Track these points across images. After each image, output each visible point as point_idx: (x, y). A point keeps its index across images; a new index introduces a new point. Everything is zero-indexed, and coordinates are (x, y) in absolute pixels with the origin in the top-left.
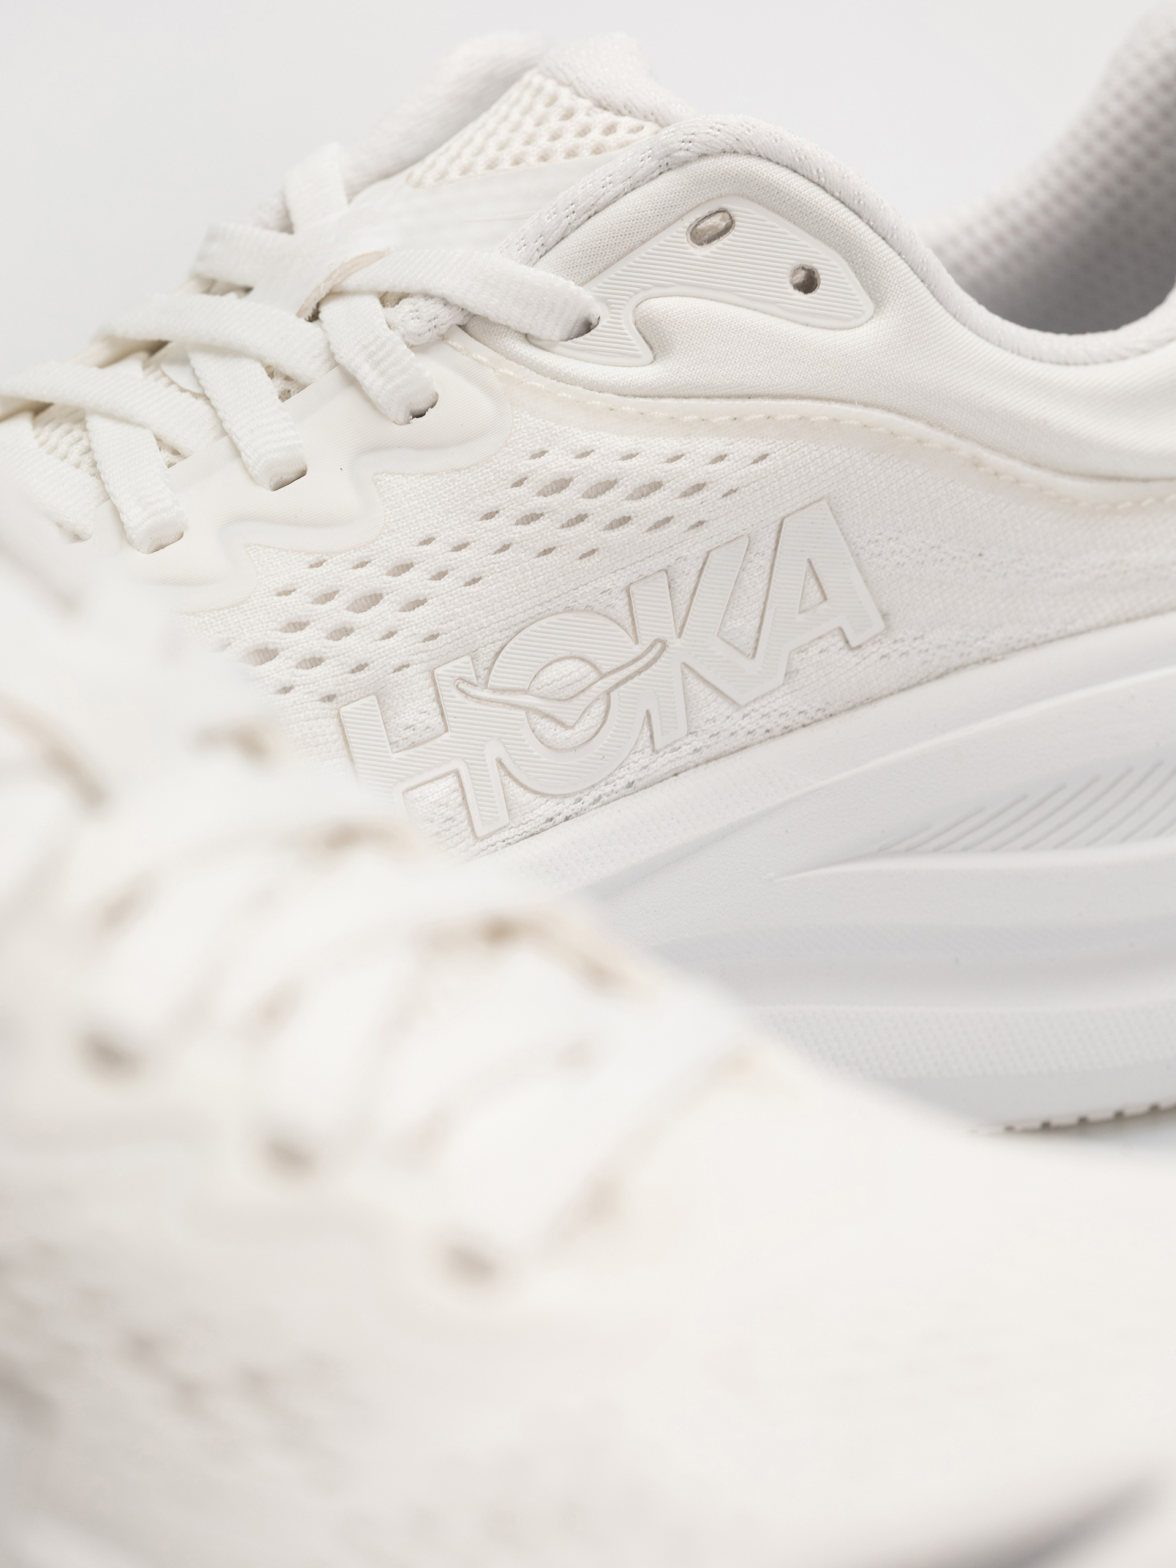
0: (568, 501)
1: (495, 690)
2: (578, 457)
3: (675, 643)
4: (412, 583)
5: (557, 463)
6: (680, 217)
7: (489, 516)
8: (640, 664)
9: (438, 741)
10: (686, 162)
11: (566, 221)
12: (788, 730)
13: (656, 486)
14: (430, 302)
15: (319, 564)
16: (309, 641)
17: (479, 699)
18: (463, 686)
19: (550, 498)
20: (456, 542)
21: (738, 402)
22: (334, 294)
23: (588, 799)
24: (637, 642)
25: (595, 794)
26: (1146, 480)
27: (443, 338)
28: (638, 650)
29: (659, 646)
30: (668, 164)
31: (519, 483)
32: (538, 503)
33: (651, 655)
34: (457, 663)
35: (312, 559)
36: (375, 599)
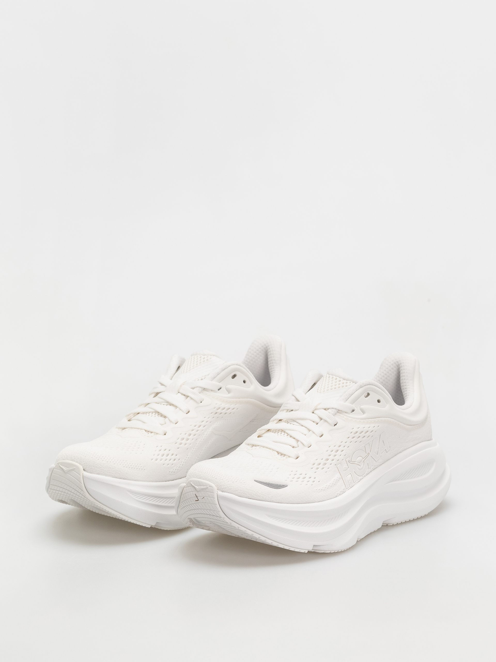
0: (357, 435)
1: (352, 462)
2: (358, 428)
3: (370, 453)
4: (341, 448)
5: (355, 430)
6: (363, 394)
7: (348, 438)
8: (367, 456)
9: (348, 469)
10: (363, 387)
11: (349, 396)
12: (381, 465)
13: (368, 431)
14: (333, 409)
15: (330, 447)
16: (331, 457)
17: (351, 463)
18: (349, 462)
19: (355, 435)
20: (345, 442)
21: (374, 419)
22: (316, 409)
23: (363, 476)
24: (366, 453)
25: (364, 475)
26: (414, 425)
27: (336, 414)
28: (366, 454)
29: (368, 454)
30: (361, 387)
31: (351, 433)
32: (354, 436)
33: (368, 455)
34: (348, 458)
35: (329, 446)
36: (338, 451)
